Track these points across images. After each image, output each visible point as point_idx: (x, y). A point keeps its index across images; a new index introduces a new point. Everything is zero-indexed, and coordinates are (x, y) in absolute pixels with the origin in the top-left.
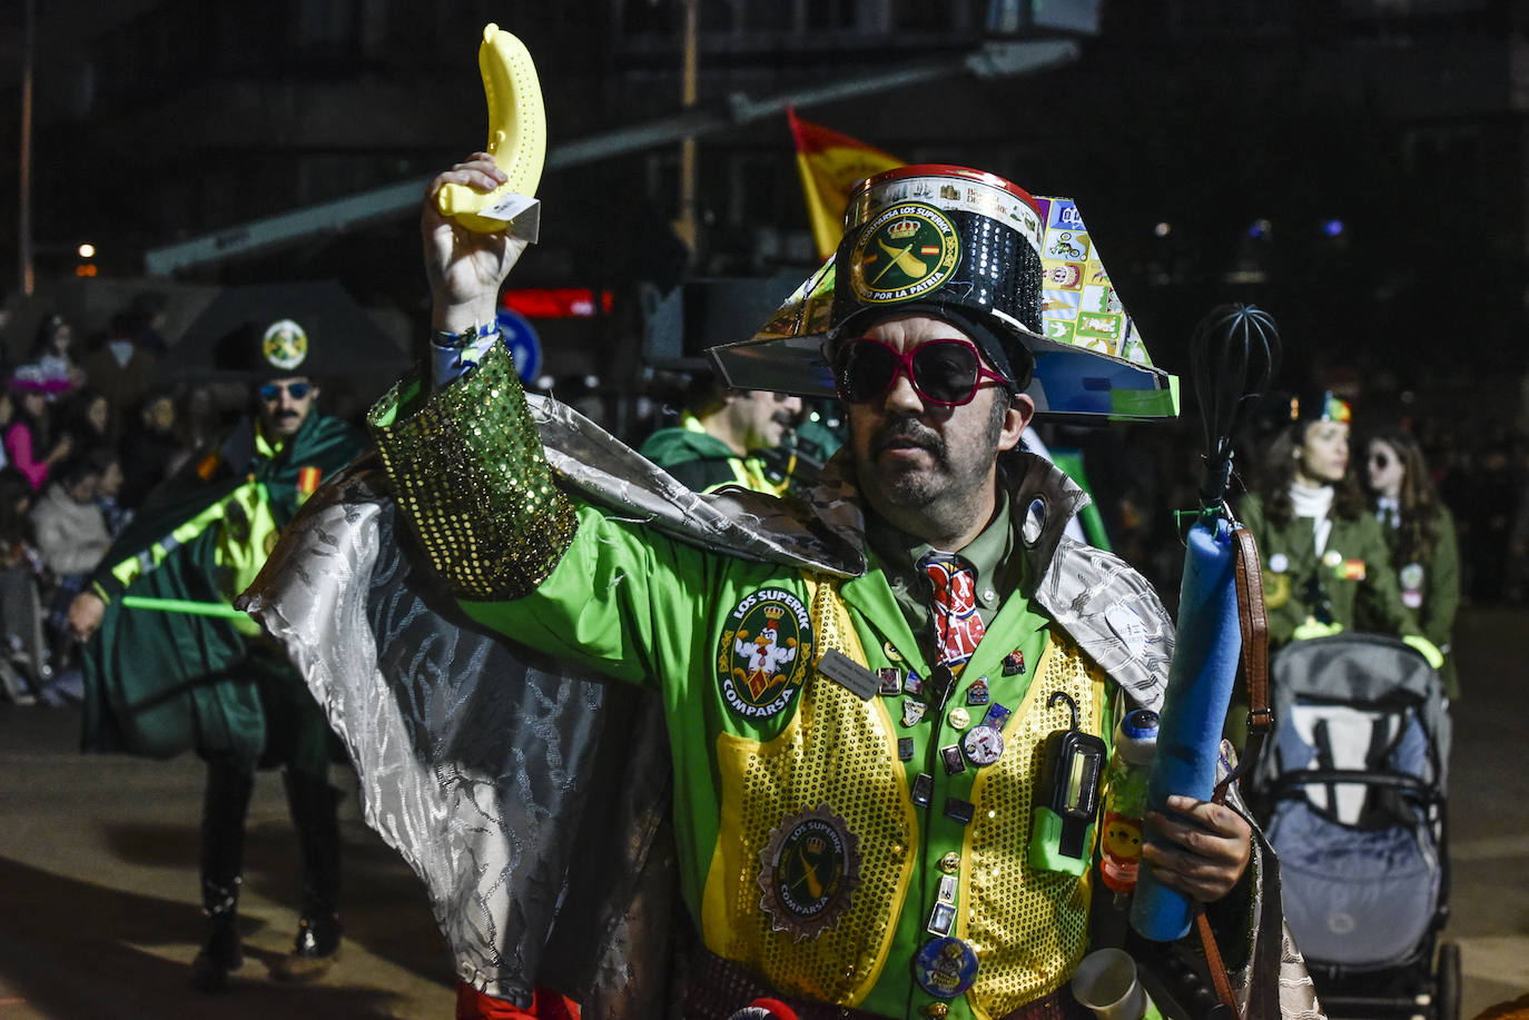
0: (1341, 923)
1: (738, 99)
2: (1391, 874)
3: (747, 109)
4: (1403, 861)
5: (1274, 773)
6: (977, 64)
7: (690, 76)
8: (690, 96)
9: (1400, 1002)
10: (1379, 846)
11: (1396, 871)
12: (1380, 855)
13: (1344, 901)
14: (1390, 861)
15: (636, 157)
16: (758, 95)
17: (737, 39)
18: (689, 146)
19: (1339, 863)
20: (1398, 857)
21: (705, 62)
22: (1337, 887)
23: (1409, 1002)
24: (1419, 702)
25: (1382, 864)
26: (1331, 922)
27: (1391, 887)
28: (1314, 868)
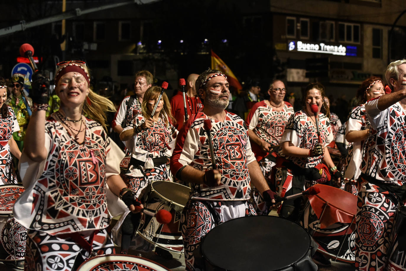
1: (77, 9)
3: (80, 12)
8: (64, 9)
15: (50, 25)
16: (82, 9)
18: (64, 22)
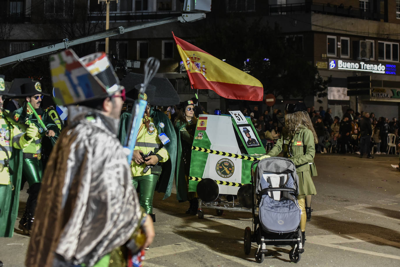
0: (280, 222)
1: (120, 27)
2: (290, 211)
3: (123, 30)
4: (293, 208)
5: (260, 190)
6: (180, 19)
7: (108, 22)
8: (107, 28)
9: (294, 240)
10: (286, 205)
11: (291, 210)
12: (287, 207)
13: (281, 217)
14: (290, 208)
16: (125, 27)
17: (118, 13)
18: (107, 40)
19: (278, 209)
20: (291, 207)
21: (111, 18)
22: (278, 214)
23: (296, 240)
24: (291, 172)
25: (288, 209)
26: (279, 222)
27: (291, 214)
28: (273, 210)
